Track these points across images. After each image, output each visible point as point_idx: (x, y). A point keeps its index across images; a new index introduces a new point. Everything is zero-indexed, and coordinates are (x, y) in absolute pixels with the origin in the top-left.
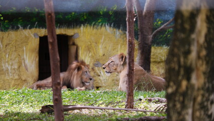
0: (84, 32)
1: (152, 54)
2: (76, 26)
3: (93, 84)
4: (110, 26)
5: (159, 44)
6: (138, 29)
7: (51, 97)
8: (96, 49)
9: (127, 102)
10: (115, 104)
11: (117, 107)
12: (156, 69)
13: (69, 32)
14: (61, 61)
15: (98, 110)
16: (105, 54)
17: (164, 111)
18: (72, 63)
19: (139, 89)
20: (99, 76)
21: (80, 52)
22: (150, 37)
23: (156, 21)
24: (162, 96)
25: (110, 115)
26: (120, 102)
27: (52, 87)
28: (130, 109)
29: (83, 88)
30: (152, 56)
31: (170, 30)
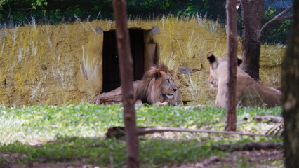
0: (165, 25)
1: (261, 55)
2: (156, 16)
3: (179, 97)
4: (203, 17)
5: (271, 42)
6: (242, 21)
7: (121, 116)
8: (183, 48)
9: (228, 122)
10: (211, 125)
11: (213, 130)
12: (267, 76)
13: (146, 25)
14: (134, 66)
15: (187, 133)
16: (196, 56)
17: (279, 134)
18: (149, 69)
19: (244, 104)
20: (188, 86)
21: (161, 53)
22: (259, 32)
23: (266, 9)
24: (276, 114)
25: (203, 140)
26: (217, 122)
27: (122, 101)
28: (232, 132)
29: (165, 103)
30: (261, 59)
31: (286, 22)
